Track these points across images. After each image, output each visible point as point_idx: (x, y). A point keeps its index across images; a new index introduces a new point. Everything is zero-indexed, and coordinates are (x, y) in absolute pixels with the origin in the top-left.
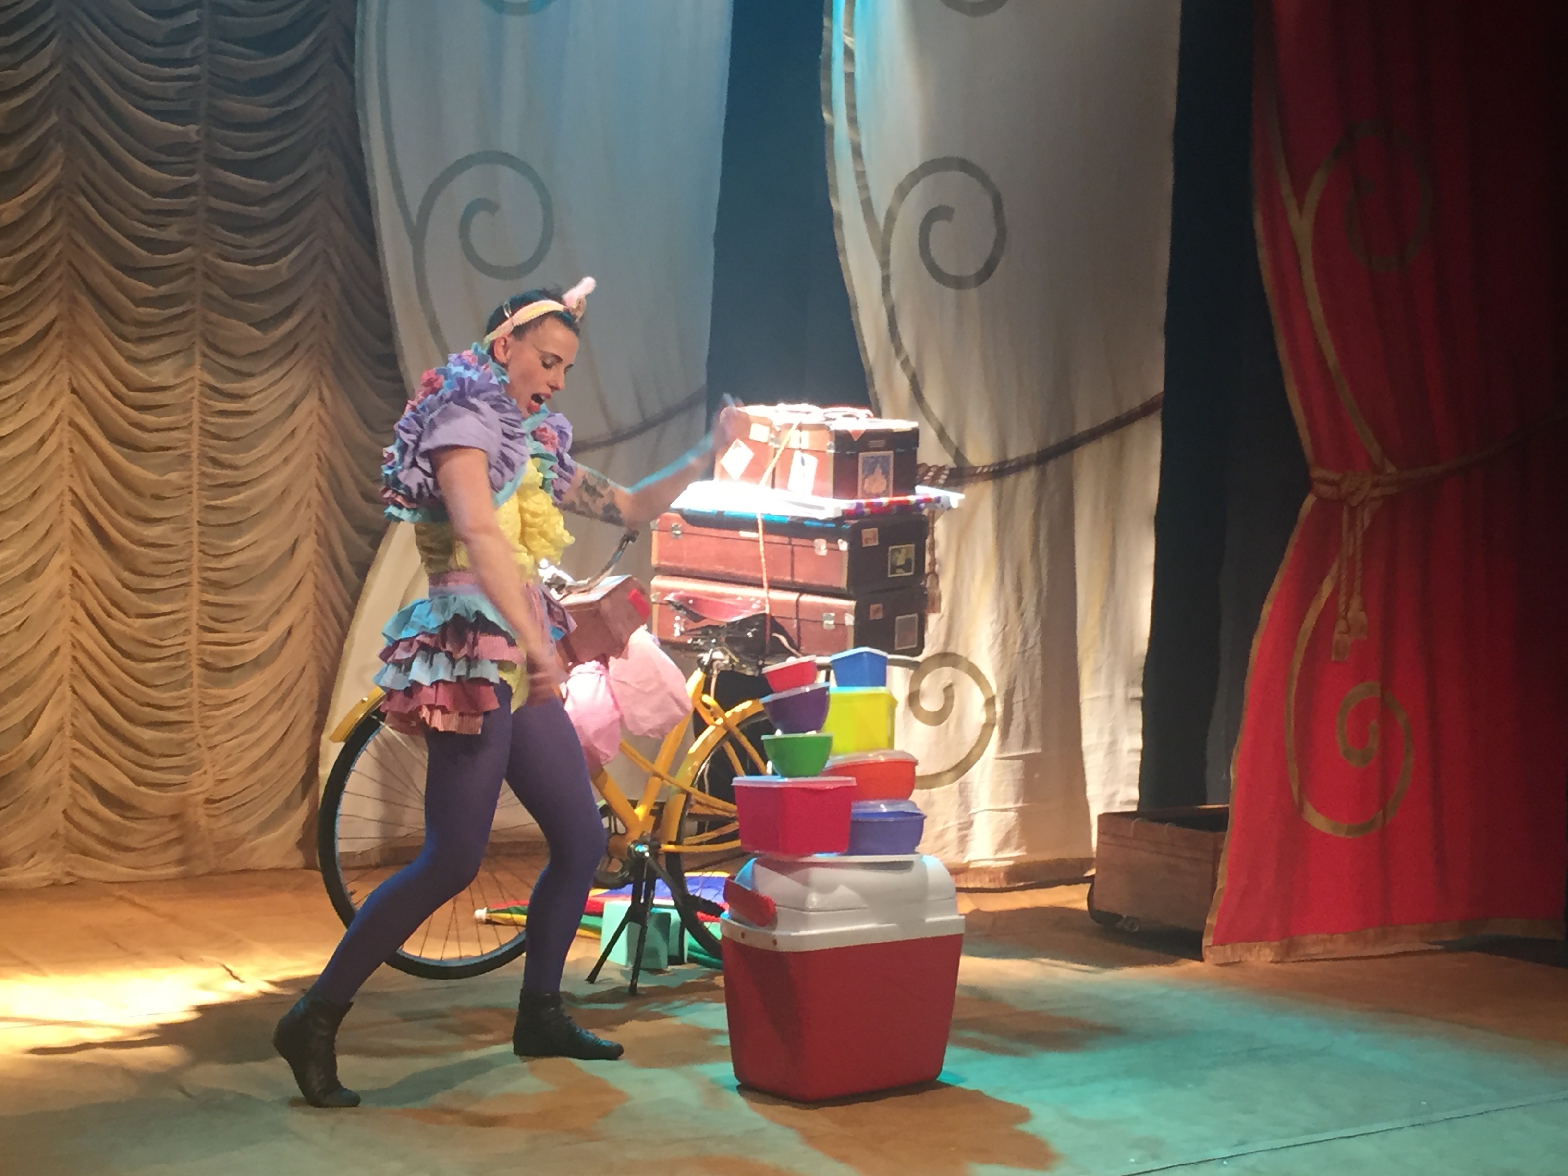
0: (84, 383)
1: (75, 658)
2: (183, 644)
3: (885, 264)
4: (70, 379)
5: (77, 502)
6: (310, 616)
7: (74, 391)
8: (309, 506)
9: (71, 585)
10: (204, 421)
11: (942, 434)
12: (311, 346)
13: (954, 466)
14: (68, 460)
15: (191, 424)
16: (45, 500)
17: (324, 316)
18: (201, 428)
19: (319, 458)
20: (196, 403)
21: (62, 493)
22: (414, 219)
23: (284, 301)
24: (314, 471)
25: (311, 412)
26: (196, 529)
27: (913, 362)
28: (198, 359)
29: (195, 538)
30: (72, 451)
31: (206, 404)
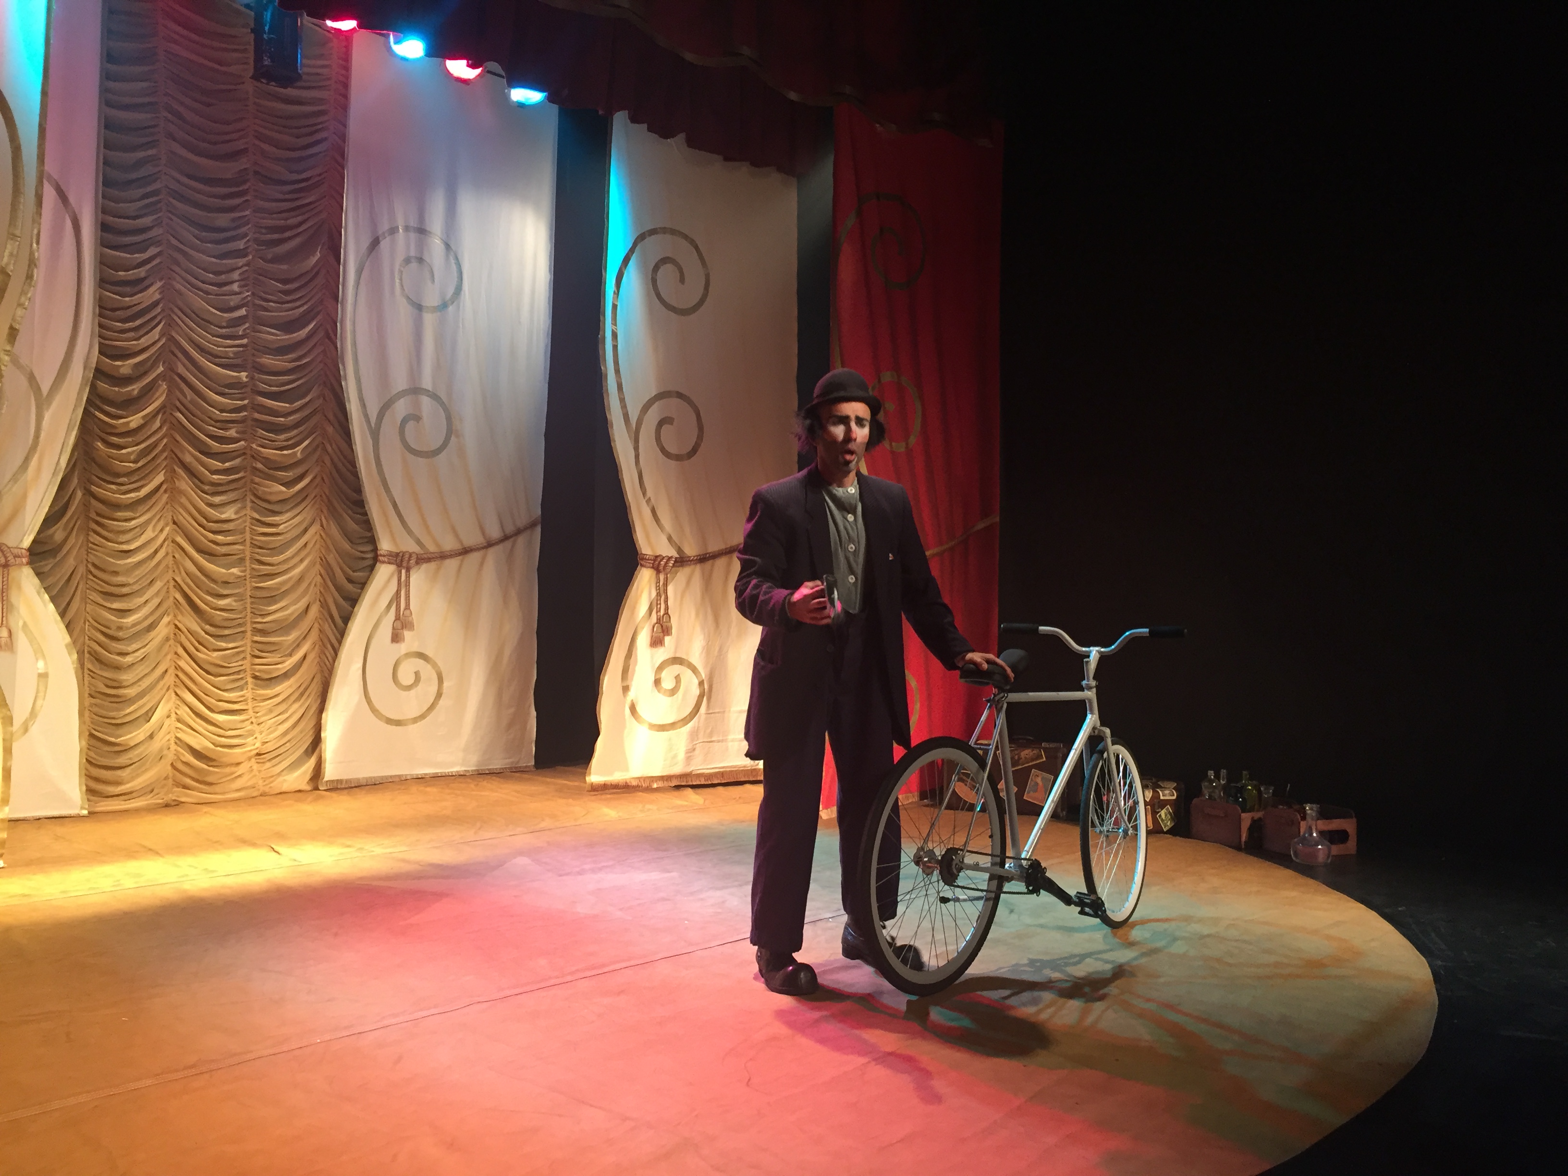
0: (181, 518)
1: (177, 675)
2: (242, 665)
3: (636, 449)
4: (172, 516)
5: (178, 586)
6: (317, 646)
7: (175, 523)
8: (315, 585)
9: (175, 634)
10: (252, 539)
11: (670, 539)
12: (315, 497)
13: (677, 556)
14: (171, 562)
15: (245, 540)
16: (158, 585)
17: (323, 479)
18: (251, 543)
19: (321, 559)
20: (247, 528)
21: (168, 582)
22: (373, 425)
23: (299, 471)
24: (318, 567)
25: (316, 533)
26: (249, 600)
27: (652, 500)
28: (249, 504)
29: (248, 606)
30: (174, 557)
31: (253, 529)
